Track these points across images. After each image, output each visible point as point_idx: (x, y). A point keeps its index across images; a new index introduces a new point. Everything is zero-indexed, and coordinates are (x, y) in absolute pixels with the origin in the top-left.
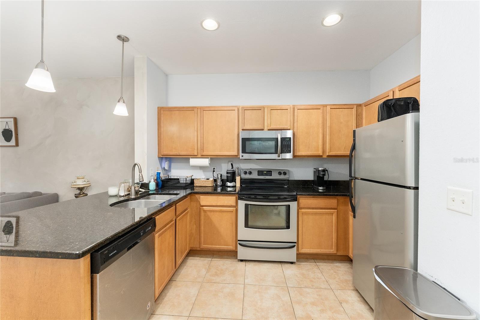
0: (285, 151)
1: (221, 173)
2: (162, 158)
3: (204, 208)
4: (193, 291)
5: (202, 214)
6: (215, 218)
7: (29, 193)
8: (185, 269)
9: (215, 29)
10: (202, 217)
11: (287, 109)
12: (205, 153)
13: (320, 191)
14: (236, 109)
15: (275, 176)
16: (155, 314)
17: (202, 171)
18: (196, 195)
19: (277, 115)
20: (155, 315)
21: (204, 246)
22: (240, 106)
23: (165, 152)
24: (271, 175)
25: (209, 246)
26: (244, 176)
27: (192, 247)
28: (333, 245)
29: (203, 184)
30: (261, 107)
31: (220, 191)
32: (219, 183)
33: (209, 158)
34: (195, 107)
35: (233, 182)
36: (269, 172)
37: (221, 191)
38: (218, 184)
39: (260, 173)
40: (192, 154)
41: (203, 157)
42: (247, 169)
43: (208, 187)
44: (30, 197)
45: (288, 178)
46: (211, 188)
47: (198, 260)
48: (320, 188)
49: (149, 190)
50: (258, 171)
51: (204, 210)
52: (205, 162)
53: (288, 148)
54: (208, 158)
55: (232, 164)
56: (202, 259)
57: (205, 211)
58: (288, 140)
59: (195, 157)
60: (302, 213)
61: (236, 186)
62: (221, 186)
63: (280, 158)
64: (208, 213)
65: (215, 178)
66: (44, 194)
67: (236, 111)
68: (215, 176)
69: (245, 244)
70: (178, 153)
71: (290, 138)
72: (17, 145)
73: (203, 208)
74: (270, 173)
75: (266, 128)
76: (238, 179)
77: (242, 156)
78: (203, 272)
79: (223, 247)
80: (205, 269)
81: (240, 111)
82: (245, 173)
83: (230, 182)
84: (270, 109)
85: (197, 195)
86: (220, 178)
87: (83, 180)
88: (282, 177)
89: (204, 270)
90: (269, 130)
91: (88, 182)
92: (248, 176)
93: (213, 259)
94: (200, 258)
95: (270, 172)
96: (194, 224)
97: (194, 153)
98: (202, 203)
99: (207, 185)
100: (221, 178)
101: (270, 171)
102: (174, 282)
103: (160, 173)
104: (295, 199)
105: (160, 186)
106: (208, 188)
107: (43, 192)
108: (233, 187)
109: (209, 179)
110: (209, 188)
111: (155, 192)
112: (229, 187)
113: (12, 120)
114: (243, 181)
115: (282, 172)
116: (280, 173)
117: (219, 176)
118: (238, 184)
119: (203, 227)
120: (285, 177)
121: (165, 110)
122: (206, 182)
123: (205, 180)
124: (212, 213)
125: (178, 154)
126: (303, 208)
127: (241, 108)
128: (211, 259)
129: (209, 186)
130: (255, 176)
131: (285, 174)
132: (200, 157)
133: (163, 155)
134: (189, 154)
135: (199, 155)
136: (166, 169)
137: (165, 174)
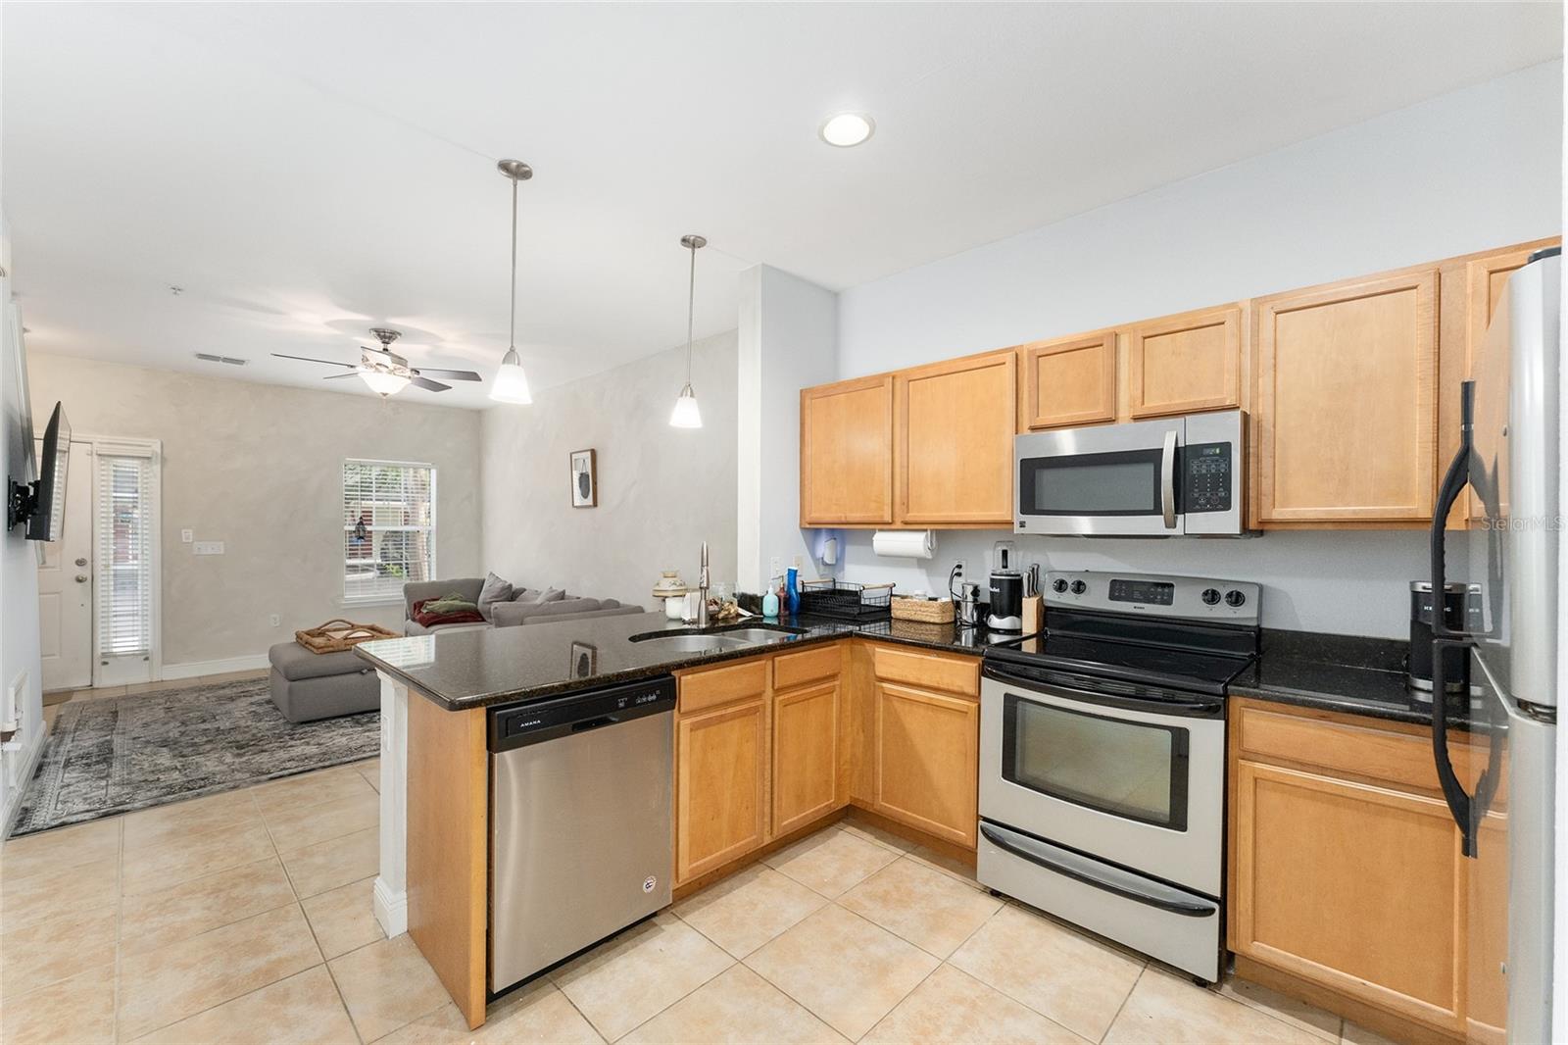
0: (1202, 501)
1: (976, 582)
2: (813, 531)
3: (884, 685)
4: (794, 911)
5: (881, 704)
6: (915, 723)
7: (597, 601)
8: (819, 851)
9: (863, 138)
10: (880, 714)
11: (1223, 323)
12: (911, 516)
13: (1421, 697)
14: (1010, 358)
15: (1187, 605)
16: (680, 919)
17: (924, 571)
18: (866, 644)
19: (1173, 353)
20: (680, 922)
21: (882, 804)
22: (1022, 346)
23: (820, 513)
24: (1169, 602)
25: (894, 808)
26: (1052, 597)
27: (855, 799)
28: (1450, 983)
29: (913, 613)
30: (1102, 338)
31: (970, 646)
32: (968, 614)
33: (929, 533)
34: (885, 375)
35: (1011, 615)
36: (1160, 590)
37: (975, 644)
38: (965, 618)
39: (1121, 588)
40: (878, 520)
41: (910, 526)
42: (1071, 573)
43: (930, 623)
44: (600, 609)
45: (1251, 619)
46: (937, 628)
47: (864, 843)
48: (1422, 683)
49: (762, 613)
50: (1114, 582)
51: (884, 694)
52: (916, 543)
53: (1215, 488)
54: (926, 530)
55: (1005, 553)
56: (879, 842)
57: (887, 696)
58: (1215, 455)
59: (887, 526)
60: (1256, 779)
61: (1021, 630)
62: (973, 626)
63: (1178, 531)
64: (896, 704)
65: (955, 598)
66: (624, 606)
67: (1010, 368)
68: (957, 589)
69: (998, 834)
70: (843, 515)
71: (1226, 447)
72: (595, 504)
73: (882, 687)
74: (1163, 594)
75: (1125, 413)
76: (1029, 605)
77: (1022, 525)
78: (855, 876)
79: (938, 828)
80: (865, 871)
81: (1025, 363)
82: (1061, 586)
83: (1001, 615)
84: (1140, 335)
85: (869, 643)
86: (970, 598)
87: (672, 580)
88: (1222, 612)
89: (860, 873)
90: (1136, 419)
91: (681, 585)
92: (1069, 599)
93: (909, 855)
94: (876, 838)
95: (1166, 590)
96: (861, 731)
97: (882, 517)
98: (881, 670)
99: (927, 619)
100: (975, 600)
101: (1164, 585)
102: (768, 871)
103: (796, 571)
104: (1215, 709)
105: (795, 609)
106: (928, 627)
107: (622, 602)
108: (1007, 632)
109: (935, 599)
110: (932, 626)
111: (776, 622)
112: (997, 631)
113: (589, 453)
114: (1046, 613)
115: (1223, 592)
116: (1212, 597)
117: (970, 589)
118: (1029, 623)
119: (881, 743)
120: (1234, 616)
121: (815, 396)
122: (922, 609)
123: (924, 601)
124: (907, 707)
125: (843, 520)
126: (1262, 758)
127: (1025, 352)
128: (902, 852)
129: (932, 620)
130: (1096, 599)
131: (1236, 599)
132: (900, 527)
133: (810, 524)
134: (871, 520)
135: (898, 520)
136: (828, 562)
137: (821, 576)
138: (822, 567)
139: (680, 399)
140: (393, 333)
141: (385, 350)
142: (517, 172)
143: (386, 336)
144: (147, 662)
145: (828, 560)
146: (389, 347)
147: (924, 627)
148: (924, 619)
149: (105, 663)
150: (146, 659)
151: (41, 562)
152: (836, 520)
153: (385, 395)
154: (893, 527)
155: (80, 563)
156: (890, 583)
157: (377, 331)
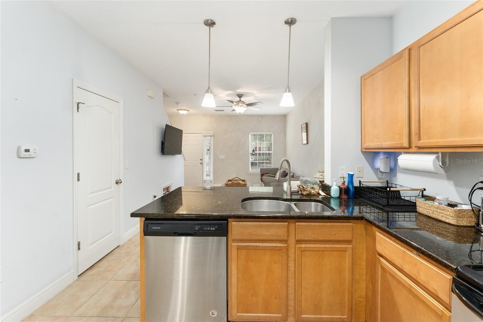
3: (381, 259)
5: (380, 271)
6: (401, 298)
10: (379, 278)
18: (373, 227)
23: (369, 143)
29: (431, 212)
33: (440, 155)
40: (399, 146)
41: (423, 150)
43: (446, 223)
51: (381, 265)
54: (437, 153)
57: (383, 268)
59: (408, 149)
64: (389, 276)
70: (380, 144)
97: (402, 144)
98: (379, 248)
103: (353, 175)
105: (353, 195)
106: (444, 225)
109: (453, 206)
113: (305, 124)
121: (366, 78)
122: (439, 211)
123: (442, 205)
124: (396, 283)
125: (380, 146)
129: (447, 221)
133: (365, 149)
134: (396, 146)
135: (413, 145)
136: (383, 171)
137: (379, 179)
138: (379, 173)
139: (284, 93)
140: (241, 95)
141: (240, 100)
142: (210, 24)
143: (240, 96)
144: (211, 183)
145: (382, 170)
146: (241, 99)
147: (440, 224)
148: (440, 218)
149: (205, 182)
150: (211, 182)
151: (184, 159)
152: (376, 147)
153: (240, 113)
154: (410, 150)
155: (201, 160)
156: (421, 187)
157: (238, 95)
